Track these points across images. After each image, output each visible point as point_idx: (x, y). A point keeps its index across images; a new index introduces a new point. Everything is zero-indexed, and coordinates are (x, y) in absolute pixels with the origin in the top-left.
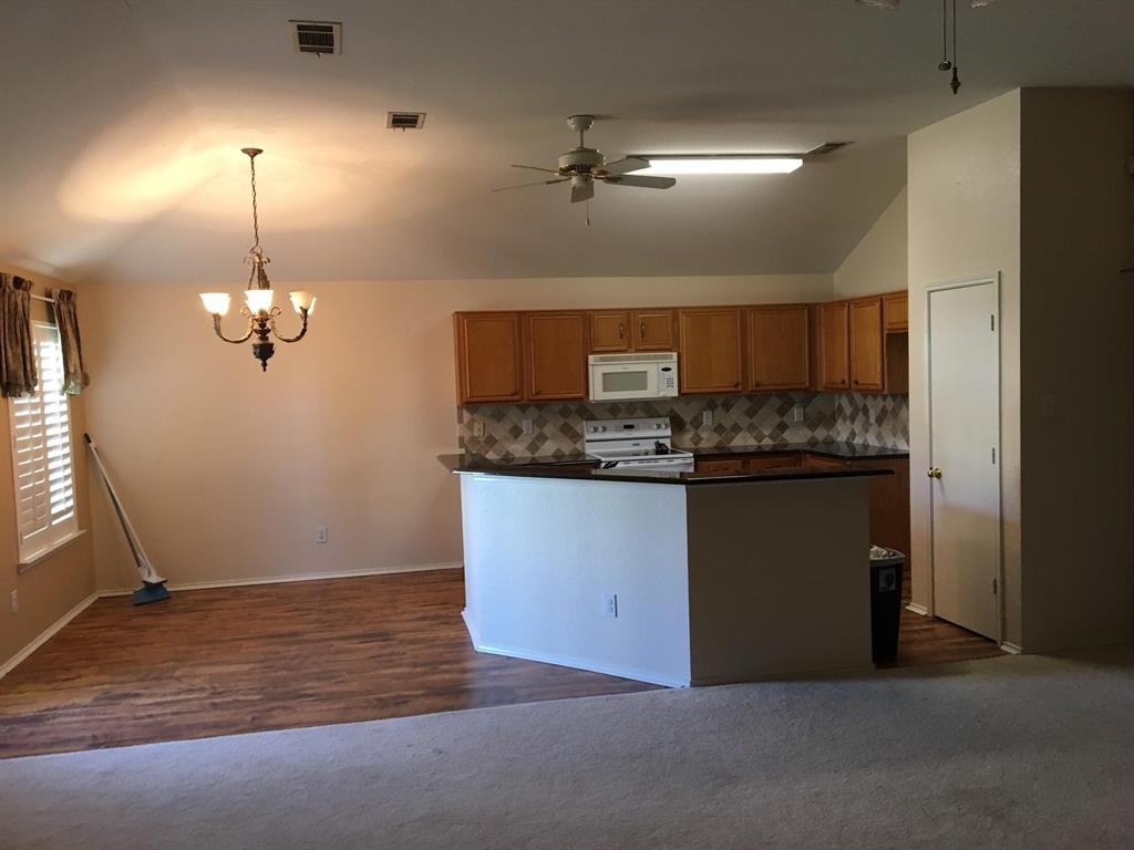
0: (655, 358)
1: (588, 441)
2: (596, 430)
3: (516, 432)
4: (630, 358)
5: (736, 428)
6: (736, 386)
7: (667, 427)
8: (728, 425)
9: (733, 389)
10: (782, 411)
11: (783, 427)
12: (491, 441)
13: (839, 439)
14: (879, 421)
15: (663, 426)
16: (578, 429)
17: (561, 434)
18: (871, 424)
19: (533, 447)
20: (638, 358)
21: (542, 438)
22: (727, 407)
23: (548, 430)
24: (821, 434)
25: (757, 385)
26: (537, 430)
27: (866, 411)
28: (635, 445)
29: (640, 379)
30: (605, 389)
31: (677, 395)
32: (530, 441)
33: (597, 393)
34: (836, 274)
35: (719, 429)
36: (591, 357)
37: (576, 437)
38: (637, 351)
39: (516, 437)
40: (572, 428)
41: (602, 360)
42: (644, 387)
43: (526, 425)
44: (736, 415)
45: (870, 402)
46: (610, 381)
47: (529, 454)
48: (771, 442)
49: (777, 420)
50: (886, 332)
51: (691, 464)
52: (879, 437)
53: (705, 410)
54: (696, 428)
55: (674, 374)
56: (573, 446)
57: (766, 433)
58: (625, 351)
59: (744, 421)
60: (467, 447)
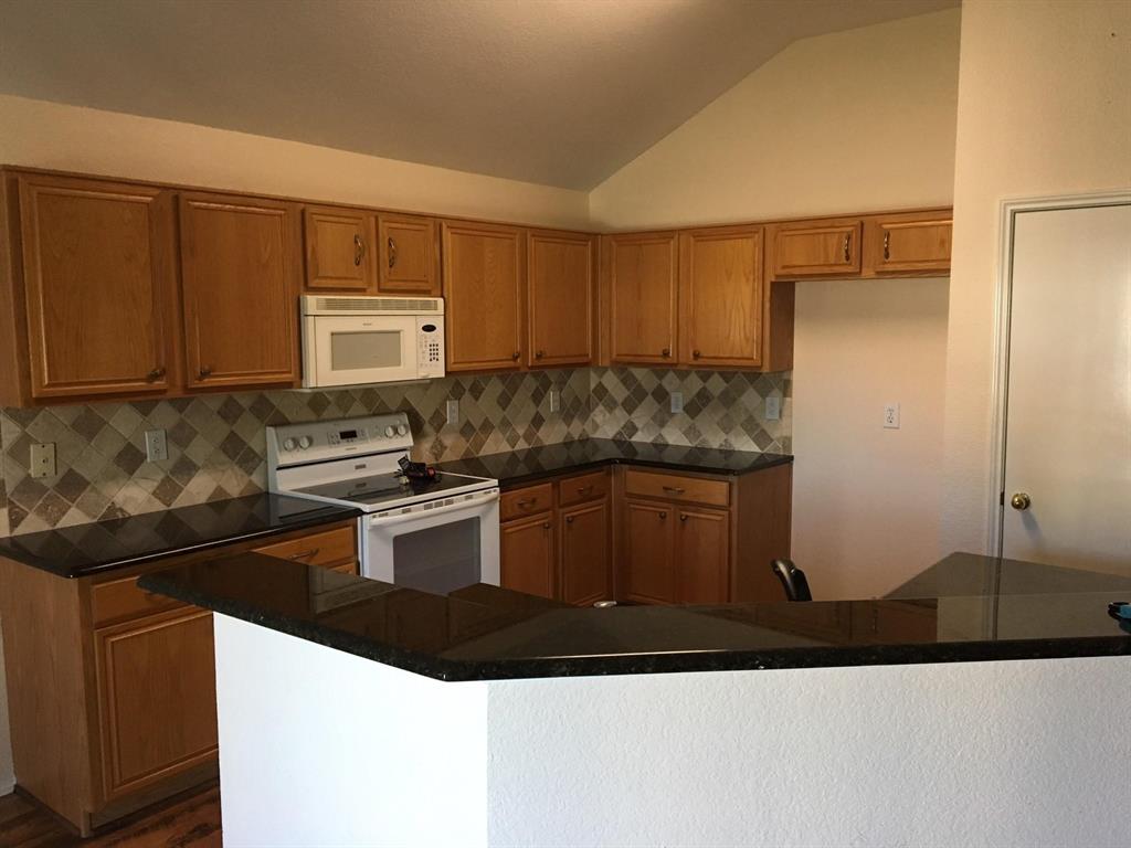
0: (413, 306)
1: (280, 468)
2: (297, 444)
3: (130, 461)
5: (487, 427)
6: (515, 359)
8: (477, 424)
9: (511, 364)
11: (538, 421)
12: (72, 485)
13: (598, 435)
15: (402, 430)
16: (255, 445)
17: (223, 457)
19: (167, 490)
20: (386, 305)
21: (186, 468)
22: (476, 392)
23: (198, 450)
24: (576, 429)
25: (539, 357)
26: (176, 452)
28: (358, 467)
29: (387, 345)
30: (336, 365)
31: (443, 375)
32: (161, 476)
33: (322, 372)
35: (466, 429)
36: (312, 302)
37: (250, 459)
38: (382, 291)
39: (131, 472)
40: (245, 443)
41: (330, 305)
42: (396, 360)
43: (151, 443)
44: (487, 406)
45: (670, 383)
46: (346, 348)
47: (159, 506)
48: (526, 446)
49: (532, 410)
50: (770, 278)
51: (496, 499)
52: (690, 432)
53: (447, 398)
54: (438, 430)
55: (438, 336)
56: (246, 479)
57: (521, 432)
58: (362, 291)
59: (496, 415)
60: (11, 503)
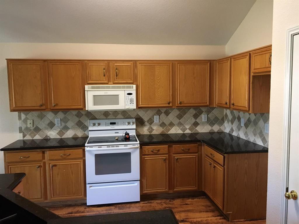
0: (124, 87)
1: (90, 131)
2: (94, 125)
3: (51, 125)
4: (109, 88)
5: (172, 125)
6: (169, 103)
7: (133, 123)
8: (167, 123)
9: (167, 105)
10: (196, 116)
11: (196, 124)
12: (37, 130)
13: (225, 131)
14: (247, 125)
15: (131, 124)
16: (86, 124)
17: (77, 126)
18: (242, 127)
19: (61, 133)
20: (113, 88)
21: (66, 128)
22: (167, 113)
23: (70, 124)
24: (216, 128)
25: (180, 103)
26: (63, 124)
27: (239, 119)
28: (115, 133)
29: (115, 99)
30: (95, 104)
31: (135, 108)
32: (59, 130)
33: (90, 106)
34: (226, 46)
35: (163, 125)
36: (86, 87)
37: (85, 128)
38: (114, 83)
39: (52, 128)
40: (83, 123)
41: (93, 88)
43: (57, 121)
45: (241, 114)
46: (97, 100)
47: (59, 137)
48: (190, 132)
49: (193, 120)
50: (252, 74)
51: (138, 148)
52: (246, 134)
53: (155, 115)
54: (151, 124)
55: (134, 96)
56: (83, 132)
57: (188, 127)
58: (107, 84)
59: (176, 121)
60: (23, 132)
